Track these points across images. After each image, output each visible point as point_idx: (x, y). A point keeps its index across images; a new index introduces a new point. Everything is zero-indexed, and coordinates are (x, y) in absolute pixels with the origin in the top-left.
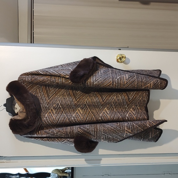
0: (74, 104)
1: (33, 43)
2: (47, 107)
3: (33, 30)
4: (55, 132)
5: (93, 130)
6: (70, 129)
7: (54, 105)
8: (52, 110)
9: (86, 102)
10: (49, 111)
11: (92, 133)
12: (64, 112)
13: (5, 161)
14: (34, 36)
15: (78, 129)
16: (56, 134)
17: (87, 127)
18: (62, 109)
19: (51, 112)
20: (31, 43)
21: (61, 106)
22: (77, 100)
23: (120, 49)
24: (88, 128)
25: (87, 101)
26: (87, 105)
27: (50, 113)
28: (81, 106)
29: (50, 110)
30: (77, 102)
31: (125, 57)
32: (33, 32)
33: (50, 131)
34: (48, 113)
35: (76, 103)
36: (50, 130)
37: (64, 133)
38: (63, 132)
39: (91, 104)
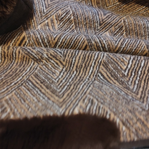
0: (99, 19)
2: (45, 11)
4: (45, 55)
5: (137, 82)
6: (80, 60)
7: (60, 12)
8: (52, 21)
9: (124, 21)
10: (46, 22)
11: (131, 87)
12: (75, 31)
15: (101, 66)
16: (44, 61)
17: (125, 71)
18: (73, 24)
19: (50, 24)
21: (72, 17)
22: (107, 15)
24: (126, 74)
25: (126, 20)
26: (124, 28)
27: (48, 25)
28: (113, 28)
29: (49, 20)
30: (105, 17)
33: (34, 51)
34: (42, 24)
35: (103, 19)
36: (34, 49)
37: (64, 63)
38: (64, 61)
39: (132, 29)
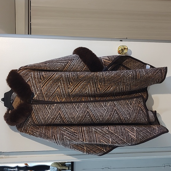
1: (31, 34)
3: (31, 22)
13: (4, 156)
14: (31, 27)
20: (29, 34)
23: (122, 41)
31: (127, 49)
32: (31, 23)
